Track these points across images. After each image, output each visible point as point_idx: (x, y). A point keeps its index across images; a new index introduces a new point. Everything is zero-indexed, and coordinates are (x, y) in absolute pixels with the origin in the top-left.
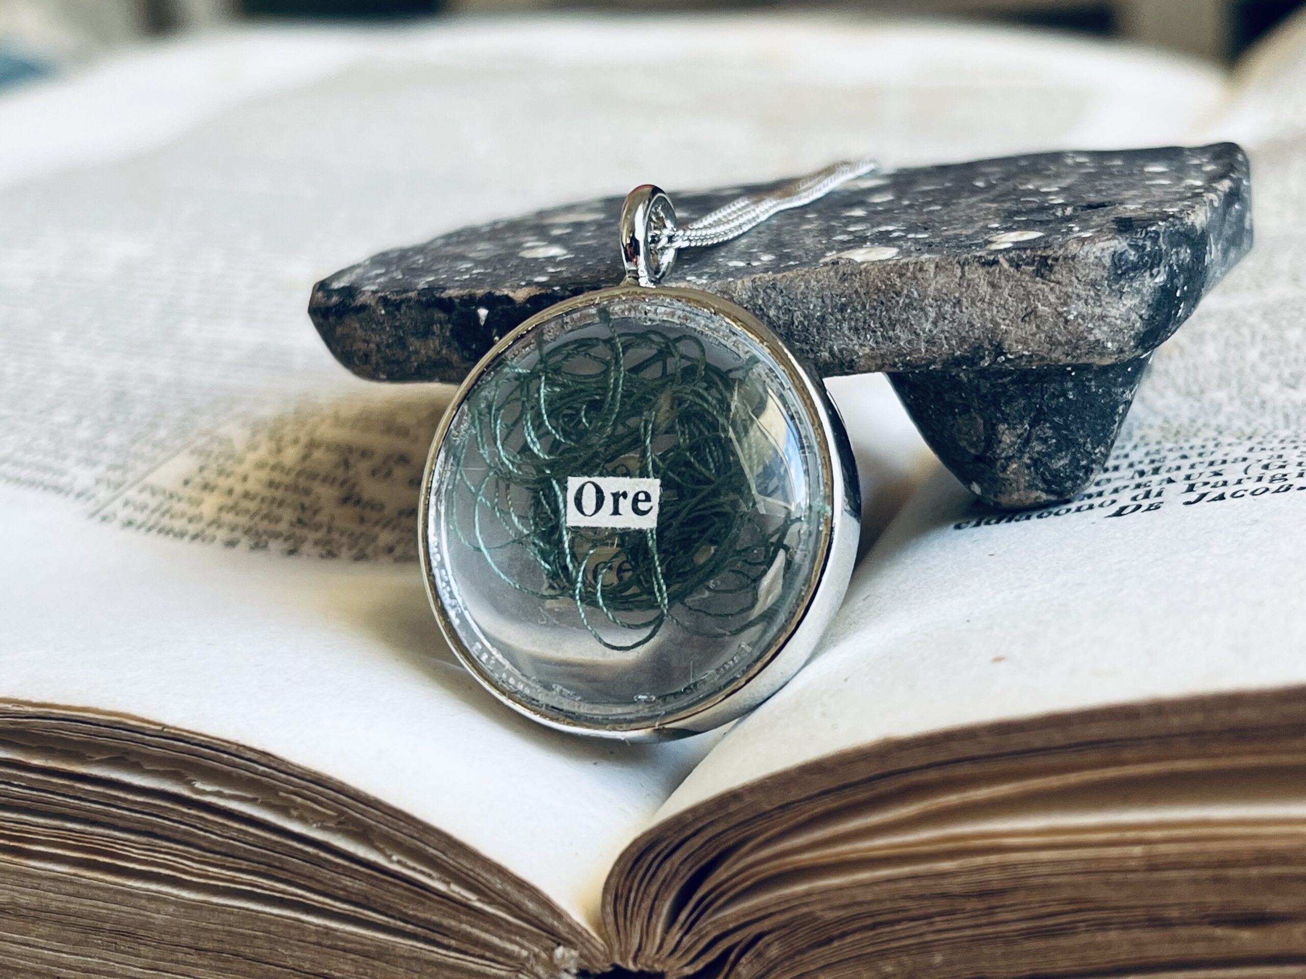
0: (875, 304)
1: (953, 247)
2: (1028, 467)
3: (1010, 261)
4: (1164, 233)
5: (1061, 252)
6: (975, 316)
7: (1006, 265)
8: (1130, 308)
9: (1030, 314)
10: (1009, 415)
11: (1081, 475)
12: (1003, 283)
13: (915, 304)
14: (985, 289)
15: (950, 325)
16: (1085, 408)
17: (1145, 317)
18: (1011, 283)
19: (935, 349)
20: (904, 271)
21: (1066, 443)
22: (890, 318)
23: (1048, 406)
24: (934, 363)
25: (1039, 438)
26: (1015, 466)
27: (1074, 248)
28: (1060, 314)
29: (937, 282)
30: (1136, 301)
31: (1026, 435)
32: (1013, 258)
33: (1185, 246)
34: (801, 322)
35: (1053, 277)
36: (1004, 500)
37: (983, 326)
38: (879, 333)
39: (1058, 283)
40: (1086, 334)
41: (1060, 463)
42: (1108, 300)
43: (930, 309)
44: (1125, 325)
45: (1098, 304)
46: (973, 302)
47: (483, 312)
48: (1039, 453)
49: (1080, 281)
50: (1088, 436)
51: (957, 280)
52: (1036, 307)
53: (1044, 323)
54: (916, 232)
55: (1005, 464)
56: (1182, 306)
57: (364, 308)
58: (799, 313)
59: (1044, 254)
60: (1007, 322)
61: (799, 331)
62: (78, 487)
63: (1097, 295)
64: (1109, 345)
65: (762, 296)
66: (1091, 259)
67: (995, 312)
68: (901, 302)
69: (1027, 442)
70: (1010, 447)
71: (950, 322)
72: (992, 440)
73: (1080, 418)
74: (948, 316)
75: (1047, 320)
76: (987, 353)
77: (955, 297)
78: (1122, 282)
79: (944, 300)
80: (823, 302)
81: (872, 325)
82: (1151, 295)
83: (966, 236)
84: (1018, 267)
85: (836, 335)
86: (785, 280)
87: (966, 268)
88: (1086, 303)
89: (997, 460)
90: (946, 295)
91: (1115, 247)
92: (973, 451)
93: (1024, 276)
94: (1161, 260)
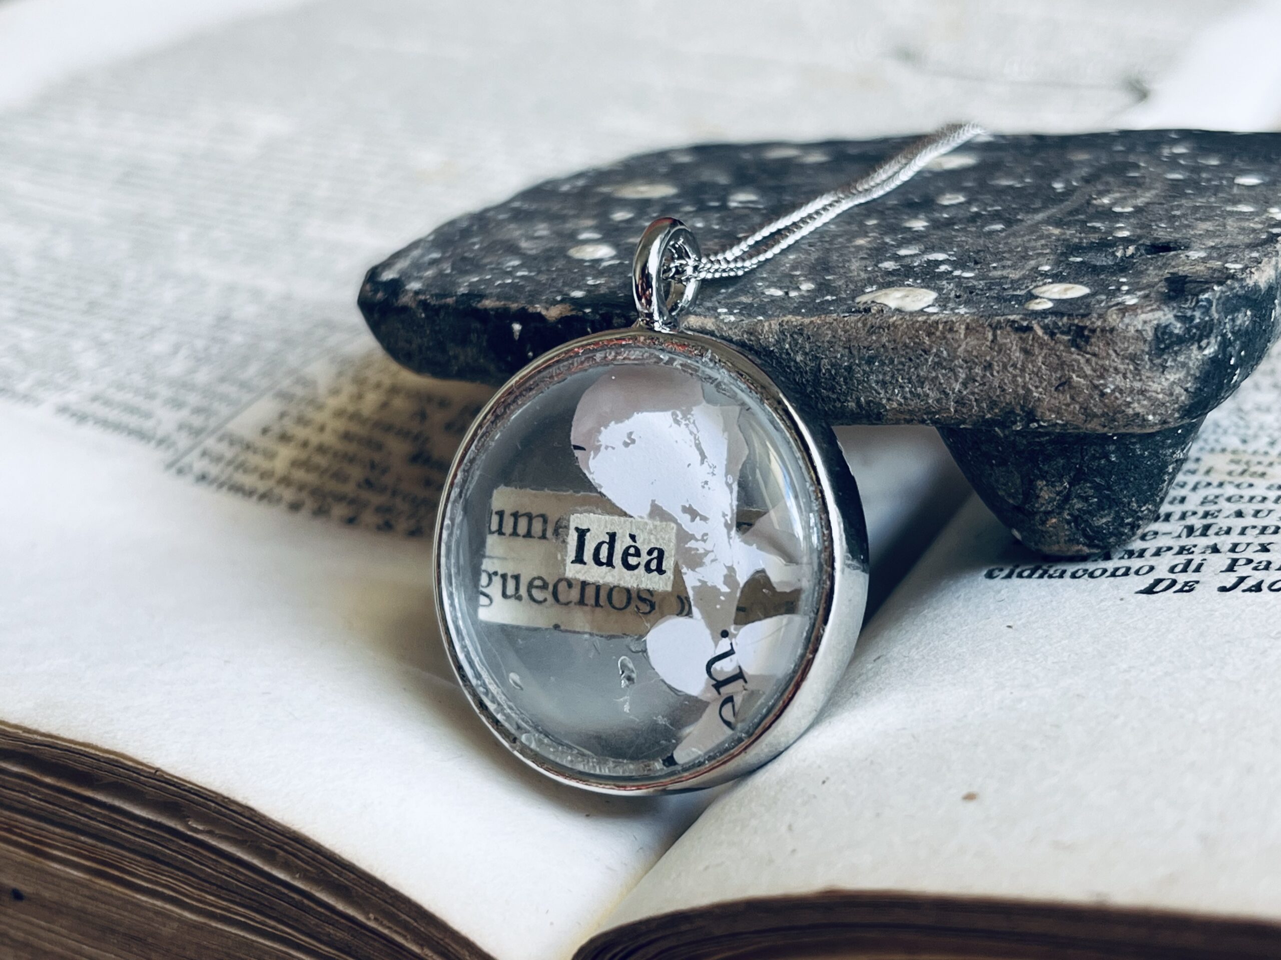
0: (903, 360)
1: (993, 298)
2: (1068, 522)
3: (1045, 328)
4: (1218, 299)
5: (1099, 323)
6: (1006, 381)
7: (1040, 332)
8: (1174, 382)
9: (1064, 384)
10: (1047, 472)
11: (1126, 531)
12: (1037, 351)
13: (944, 364)
14: (1017, 355)
15: (981, 388)
16: (1130, 470)
17: (1192, 390)
18: (1045, 351)
19: (965, 410)
20: (933, 330)
21: (1108, 502)
22: (918, 376)
23: (1087, 467)
24: (964, 423)
25: (1079, 497)
26: (1054, 520)
27: (1113, 318)
28: (1096, 387)
29: (967, 343)
30: (1181, 375)
31: (1065, 492)
32: (1047, 325)
33: (1243, 309)
34: (829, 371)
35: (1088, 348)
36: (1046, 549)
37: (1015, 391)
38: (907, 389)
39: (1094, 355)
40: (1123, 408)
41: (1103, 521)
42: (1148, 374)
43: (960, 370)
44: (1167, 399)
45: (1138, 378)
46: (1005, 367)
47: (517, 327)
48: (1078, 510)
49: (1118, 354)
50: (1134, 496)
51: (988, 343)
52: (1072, 378)
53: (1078, 395)
54: (964, 267)
55: (1044, 518)
56: (1238, 372)
57: (405, 309)
58: (826, 361)
59: (1081, 324)
60: (1040, 390)
61: (826, 379)
62: (160, 433)
63: (1136, 369)
64: (1151, 417)
65: (789, 340)
66: (1132, 330)
67: (1027, 379)
68: (930, 360)
69: (1067, 499)
70: (1049, 503)
71: (980, 385)
72: (1030, 494)
73: (1124, 479)
74: (978, 378)
75: (1082, 391)
76: (1018, 418)
77: (985, 360)
78: (1165, 357)
79: (974, 362)
80: (850, 352)
81: (900, 380)
82: (1197, 368)
83: (1012, 282)
84: (1052, 335)
85: (863, 386)
86: (812, 327)
87: (999, 332)
88: (1125, 377)
89: (1036, 513)
90: (977, 357)
91: (1159, 319)
92: (1011, 501)
93: (1058, 345)
94: (1211, 331)
